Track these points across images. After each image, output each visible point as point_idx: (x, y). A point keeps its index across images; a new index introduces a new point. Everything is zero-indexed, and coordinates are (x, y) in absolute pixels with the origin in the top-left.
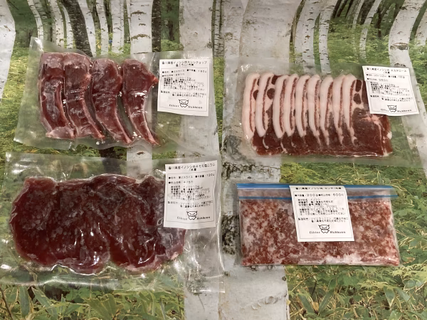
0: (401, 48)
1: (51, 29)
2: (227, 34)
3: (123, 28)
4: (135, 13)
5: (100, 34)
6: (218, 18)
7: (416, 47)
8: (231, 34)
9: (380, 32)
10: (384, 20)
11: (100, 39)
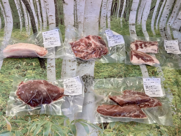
0: (133, 25)
1: (24, 22)
2: (79, 22)
3: (46, 21)
4: (50, 16)
5: (39, 23)
6: (76, 17)
7: (137, 25)
8: (81, 22)
9: (126, 20)
10: (126, 15)
11: (39, 25)
